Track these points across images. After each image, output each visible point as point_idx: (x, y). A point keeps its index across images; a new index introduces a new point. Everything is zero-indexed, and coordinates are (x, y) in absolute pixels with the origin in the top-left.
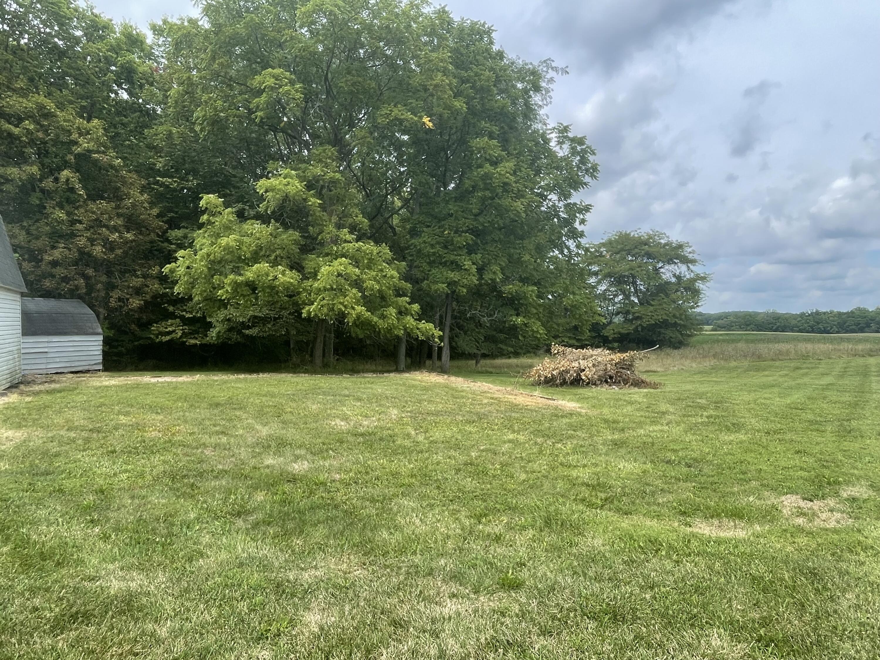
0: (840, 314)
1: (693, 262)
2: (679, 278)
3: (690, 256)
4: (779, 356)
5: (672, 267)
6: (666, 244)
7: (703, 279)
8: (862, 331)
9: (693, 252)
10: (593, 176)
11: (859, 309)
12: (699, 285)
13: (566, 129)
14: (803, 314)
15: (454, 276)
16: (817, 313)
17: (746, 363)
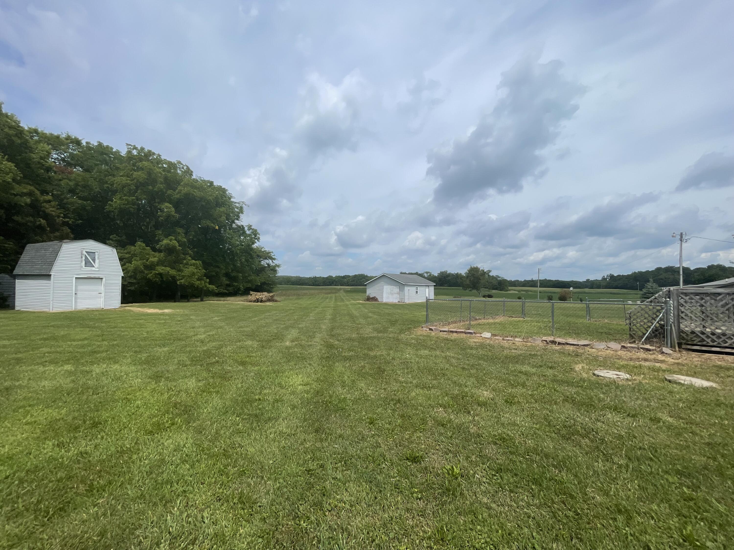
0: (324, 278)
1: (274, 259)
2: (268, 265)
3: (274, 257)
4: (305, 294)
5: (266, 261)
6: (264, 251)
7: (278, 266)
8: (331, 285)
9: (274, 255)
10: (258, 241)
11: (330, 276)
12: (277, 268)
13: (251, 226)
14: (310, 278)
15: (218, 270)
16: (315, 277)
17: (295, 297)
